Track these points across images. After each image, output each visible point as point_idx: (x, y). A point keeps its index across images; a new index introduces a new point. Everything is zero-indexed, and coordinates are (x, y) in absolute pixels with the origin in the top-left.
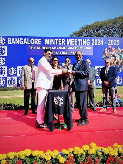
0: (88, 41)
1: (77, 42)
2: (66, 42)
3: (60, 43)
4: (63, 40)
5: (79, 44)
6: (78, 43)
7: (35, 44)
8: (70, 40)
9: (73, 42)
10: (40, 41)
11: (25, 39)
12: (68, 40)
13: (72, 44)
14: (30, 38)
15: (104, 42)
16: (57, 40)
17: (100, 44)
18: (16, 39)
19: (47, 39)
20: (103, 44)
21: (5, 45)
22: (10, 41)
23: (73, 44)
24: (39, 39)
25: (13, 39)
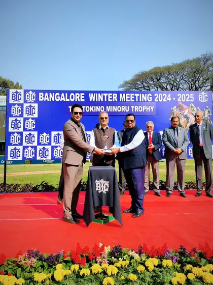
0: (150, 96)
1: (133, 97)
2: (118, 98)
3: (110, 99)
4: (114, 94)
5: (137, 101)
6: (135, 99)
7: (76, 100)
8: (124, 95)
9: (129, 97)
10: (83, 97)
11: (63, 94)
12: (121, 95)
13: (127, 100)
14: (69, 92)
15: (172, 97)
16: (106, 95)
17: (166, 101)
18: (50, 94)
19: (92, 94)
20: (170, 99)
21: (35, 102)
22: (42, 97)
23: (129, 100)
24: (82, 94)
25: (46, 94)
